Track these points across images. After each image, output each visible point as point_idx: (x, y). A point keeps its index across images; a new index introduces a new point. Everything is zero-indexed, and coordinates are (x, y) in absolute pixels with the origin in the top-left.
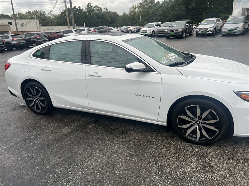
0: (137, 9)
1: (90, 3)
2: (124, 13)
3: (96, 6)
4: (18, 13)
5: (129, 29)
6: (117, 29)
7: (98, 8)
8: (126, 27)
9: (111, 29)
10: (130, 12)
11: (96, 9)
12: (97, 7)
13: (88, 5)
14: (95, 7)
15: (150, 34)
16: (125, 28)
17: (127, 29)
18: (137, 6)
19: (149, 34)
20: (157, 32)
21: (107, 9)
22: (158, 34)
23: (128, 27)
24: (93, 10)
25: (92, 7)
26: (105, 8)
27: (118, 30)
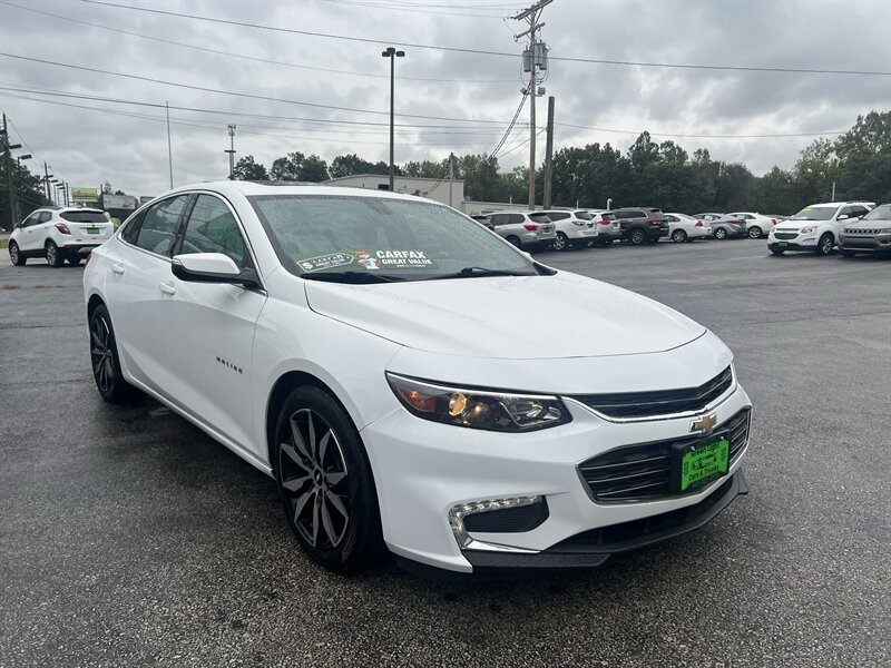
0: (833, 156)
1: (647, 134)
2: (776, 169)
3: (669, 144)
4: (424, 163)
5: (750, 223)
6: (697, 221)
7: (674, 149)
8: (741, 215)
9: (674, 219)
10: (803, 166)
11: (666, 154)
12: (672, 144)
13: (640, 140)
14: (663, 145)
15: (810, 243)
16: (735, 219)
17: (742, 222)
18: (832, 145)
19: (805, 244)
20: (841, 238)
21: (706, 152)
22: (845, 245)
23: (751, 217)
24: (655, 156)
25: (653, 145)
26: (699, 151)
27: (700, 224)
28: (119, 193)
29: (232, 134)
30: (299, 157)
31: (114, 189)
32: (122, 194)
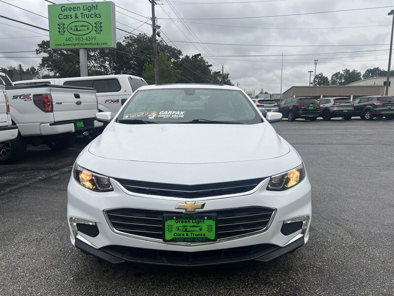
28: (266, 93)
29: (316, 64)
30: (347, 71)
31: (264, 91)
32: (267, 93)
